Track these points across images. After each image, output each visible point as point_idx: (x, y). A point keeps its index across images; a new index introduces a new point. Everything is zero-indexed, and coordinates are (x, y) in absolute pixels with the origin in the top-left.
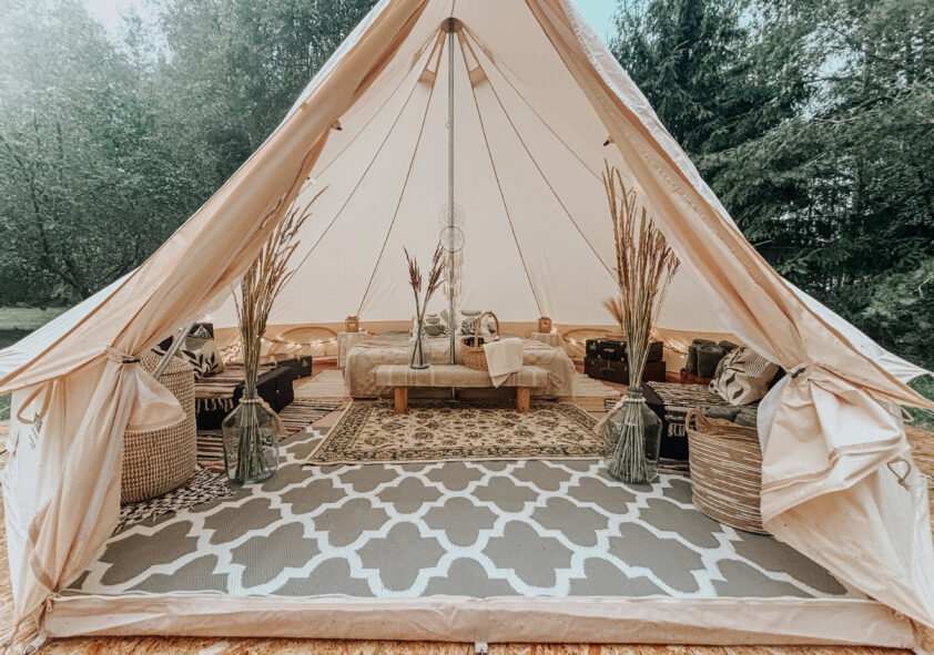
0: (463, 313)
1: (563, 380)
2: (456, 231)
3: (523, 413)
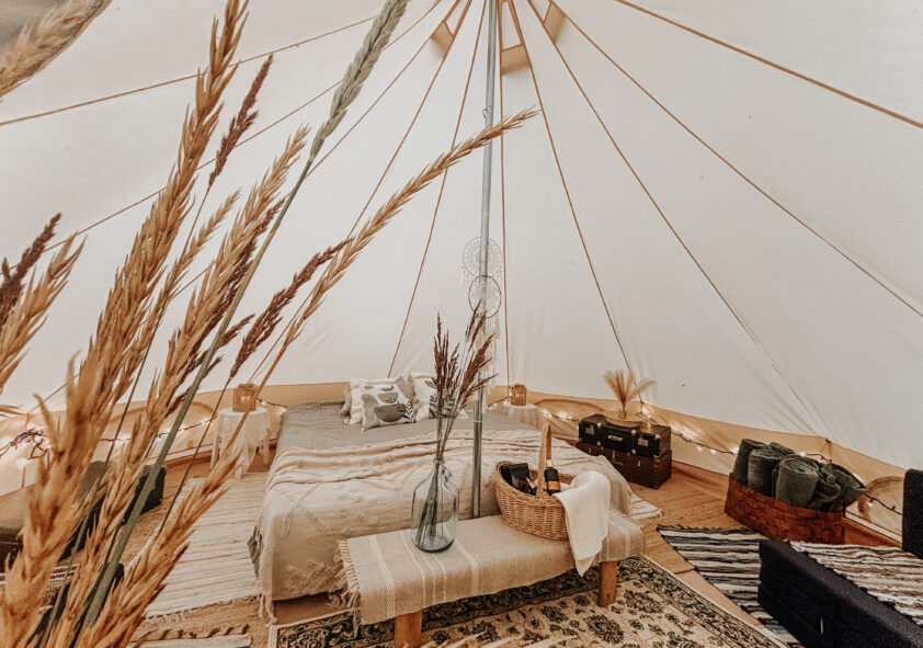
3: (610, 607)
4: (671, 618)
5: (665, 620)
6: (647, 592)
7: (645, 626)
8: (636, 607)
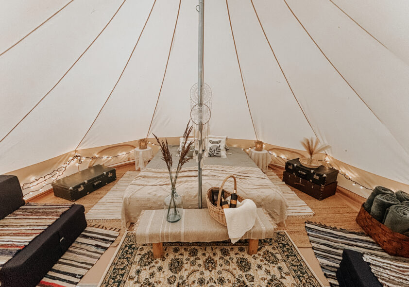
0: (211, 142)
1: (279, 213)
2: (204, 107)
3: (253, 256)
4: (280, 269)
5: (276, 269)
6: (276, 253)
7: (264, 269)
8: (265, 258)
